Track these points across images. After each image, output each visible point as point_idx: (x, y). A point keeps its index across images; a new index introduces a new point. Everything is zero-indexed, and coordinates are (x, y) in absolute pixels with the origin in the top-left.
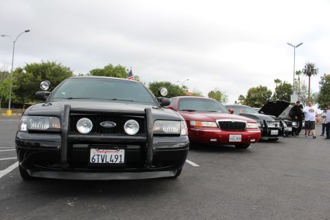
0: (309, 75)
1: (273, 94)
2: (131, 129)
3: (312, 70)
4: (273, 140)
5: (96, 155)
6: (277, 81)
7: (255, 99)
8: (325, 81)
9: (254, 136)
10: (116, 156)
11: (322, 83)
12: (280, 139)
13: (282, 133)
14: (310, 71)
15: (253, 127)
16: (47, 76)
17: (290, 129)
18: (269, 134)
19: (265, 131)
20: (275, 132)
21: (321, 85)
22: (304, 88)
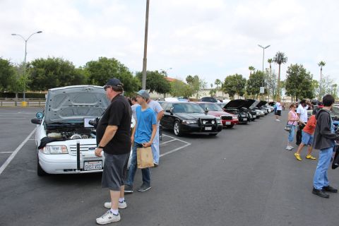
0: (280, 63)
2: (213, 123)
3: (282, 59)
4: (245, 123)
5: (207, 128)
6: (251, 68)
7: (231, 87)
8: (291, 71)
9: (236, 122)
10: (210, 128)
11: (288, 72)
12: (248, 123)
13: (249, 119)
14: (280, 59)
15: (235, 118)
17: (255, 116)
18: (242, 121)
19: (240, 119)
20: (245, 119)
21: (288, 74)
22: (274, 76)
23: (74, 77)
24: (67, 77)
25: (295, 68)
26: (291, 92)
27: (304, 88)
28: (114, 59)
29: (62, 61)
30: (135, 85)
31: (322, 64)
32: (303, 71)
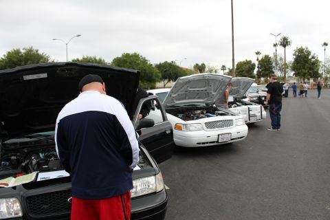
0: (285, 46)
1: (257, 66)
3: (287, 42)
6: (258, 53)
7: (242, 72)
8: (297, 54)
11: (295, 55)
14: (285, 43)
21: (295, 57)
22: (281, 59)
25: (301, 50)
26: (298, 73)
27: (310, 69)
28: (135, 54)
29: (95, 59)
31: (326, 44)
32: (309, 53)
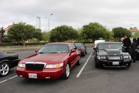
16: (62, 31)
18: (111, 65)
23: (69, 33)
24: (67, 33)
30: (108, 35)
